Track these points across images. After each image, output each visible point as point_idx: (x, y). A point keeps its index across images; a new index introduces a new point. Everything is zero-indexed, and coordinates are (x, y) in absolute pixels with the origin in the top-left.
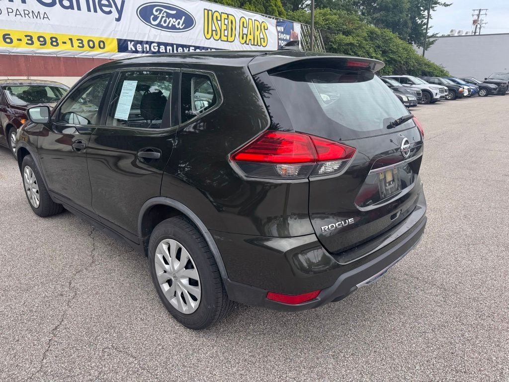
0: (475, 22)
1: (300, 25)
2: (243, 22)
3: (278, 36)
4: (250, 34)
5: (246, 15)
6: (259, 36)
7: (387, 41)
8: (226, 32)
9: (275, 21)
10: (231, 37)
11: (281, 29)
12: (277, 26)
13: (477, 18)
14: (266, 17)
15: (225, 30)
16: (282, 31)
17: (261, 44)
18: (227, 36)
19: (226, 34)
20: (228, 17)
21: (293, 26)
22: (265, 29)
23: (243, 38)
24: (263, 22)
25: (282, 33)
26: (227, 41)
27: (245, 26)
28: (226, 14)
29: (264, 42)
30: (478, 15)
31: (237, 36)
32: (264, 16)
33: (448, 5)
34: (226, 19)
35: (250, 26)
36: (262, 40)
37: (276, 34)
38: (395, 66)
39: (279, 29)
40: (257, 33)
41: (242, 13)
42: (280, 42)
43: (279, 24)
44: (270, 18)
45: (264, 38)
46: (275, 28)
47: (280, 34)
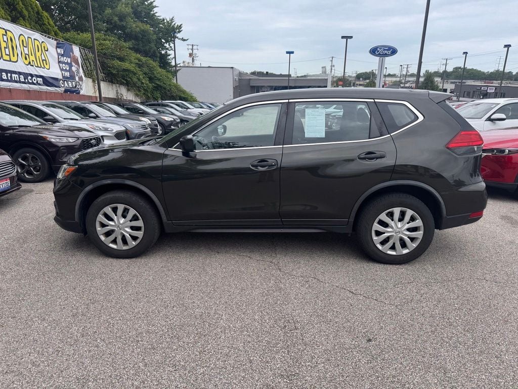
0: (191, 55)
1: (78, 49)
2: (23, 41)
3: (59, 59)
4: (32, 55)
5: (26, 33)
6: (40, 58)
7: (151, 69)
8: (7, 50)
9: (55, 42)
10: (14, 56)
11: (61, 51)
12: (57, 47)
13: (191, 52)
14: (46, 36)
15: (5, 48)
16: (62, 53)
17: (44, 66)
18: (9, 55)
19: (8, 53)
20: (6, 32)
21: (72, 48)
22: (45, 50)
23: (26, 59)
24: (43, 42)
25: (62, 55)
26: (10, 61)
27: (25, 45)
28: (4, 29)
29: (47, 65)
30: (192, 49)
31: (20, 55)
32: (43, 35)
33: (185, 40)
34: (5, 35)
35: (30, 45)
36: (44, 62)
37: (57, 56)
38: (161, 91)
39: (59, 50)
40: (38, 54)
41: (21, 30)
42: (61, 65)
43: (59, 45)
44: (50, 38)
45: (46, 60)
46: (55, 50)
47: (60, 57)
